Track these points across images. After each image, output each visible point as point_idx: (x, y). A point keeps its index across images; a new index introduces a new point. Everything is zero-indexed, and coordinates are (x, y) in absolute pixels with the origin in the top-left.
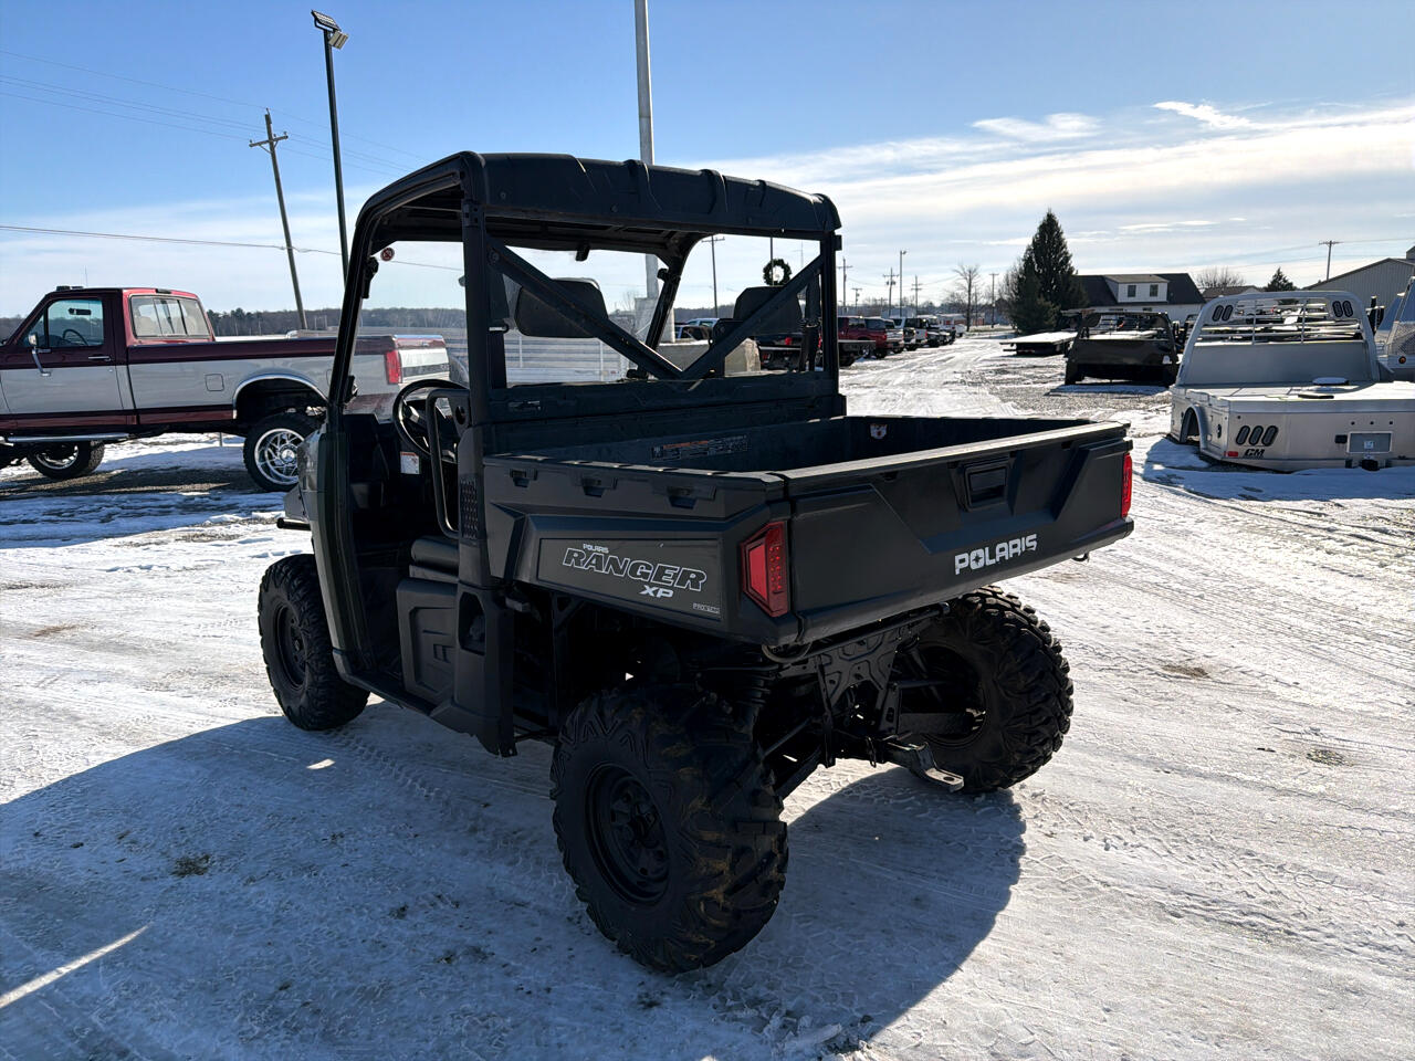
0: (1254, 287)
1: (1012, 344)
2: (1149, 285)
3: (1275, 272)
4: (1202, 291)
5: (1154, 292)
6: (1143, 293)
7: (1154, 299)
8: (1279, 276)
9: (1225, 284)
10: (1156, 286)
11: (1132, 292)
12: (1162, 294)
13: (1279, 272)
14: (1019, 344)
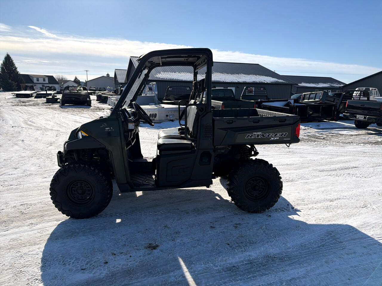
0: (71, 81)
1: (15, 94)
2: (42, 78)
3: (75, 77)
4: (57, 81)
5: (44, 80)
6: (41, 81)
7: (44, 82)
8: (76, 78)
9: (62, 79)
10: (45, 79)
11: (38, 80)
12: (47, 81)
13: (76, 77)
14: (17, 94)
